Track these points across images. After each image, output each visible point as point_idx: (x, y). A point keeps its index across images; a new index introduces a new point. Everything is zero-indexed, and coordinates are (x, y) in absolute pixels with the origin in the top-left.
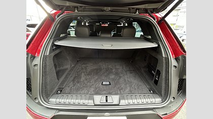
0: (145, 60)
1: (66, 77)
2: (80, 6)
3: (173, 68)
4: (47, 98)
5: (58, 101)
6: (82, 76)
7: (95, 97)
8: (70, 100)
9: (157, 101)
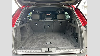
1: (26, 41)
2: (35, 3)
3: (84, 31)
4: (16, 49)
5: (22, 51)
6: (35, 40)
7: (42, 49)
8: (28, 51)
9: (78, 50)
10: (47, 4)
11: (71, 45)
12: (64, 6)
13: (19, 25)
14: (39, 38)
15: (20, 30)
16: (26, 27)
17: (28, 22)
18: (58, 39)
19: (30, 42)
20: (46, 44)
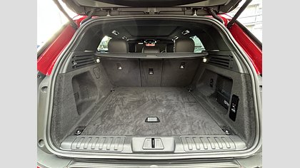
0: (211, 86)
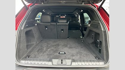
1: (33, 49)
4: (19, 59)
5: (26, 62)
6: (45, 49)
7: (53, 60)
8: (35, 62)
9: (101, 64)
10: (61, 1)
11: (92, 57)
12: (83, 4)
13: (24, 29)
14: (49, 45)
15: (25, 35)
16: (33, 31)
17: (36, 24)
18: (74, 48)
19: (38, 51)
20: (58, 54)
